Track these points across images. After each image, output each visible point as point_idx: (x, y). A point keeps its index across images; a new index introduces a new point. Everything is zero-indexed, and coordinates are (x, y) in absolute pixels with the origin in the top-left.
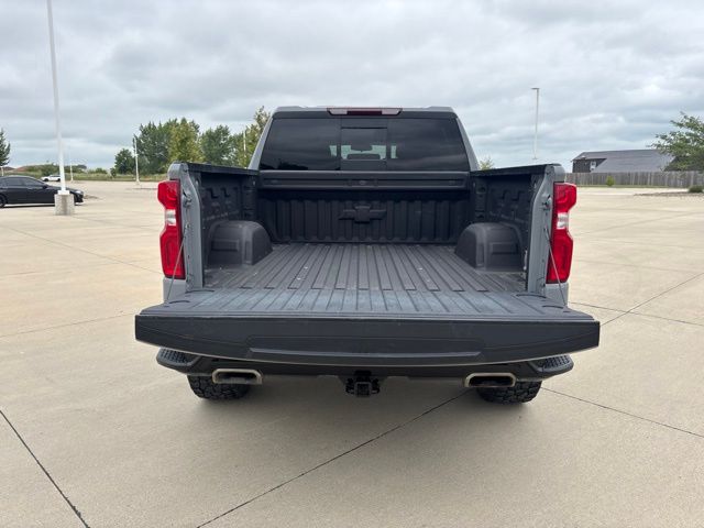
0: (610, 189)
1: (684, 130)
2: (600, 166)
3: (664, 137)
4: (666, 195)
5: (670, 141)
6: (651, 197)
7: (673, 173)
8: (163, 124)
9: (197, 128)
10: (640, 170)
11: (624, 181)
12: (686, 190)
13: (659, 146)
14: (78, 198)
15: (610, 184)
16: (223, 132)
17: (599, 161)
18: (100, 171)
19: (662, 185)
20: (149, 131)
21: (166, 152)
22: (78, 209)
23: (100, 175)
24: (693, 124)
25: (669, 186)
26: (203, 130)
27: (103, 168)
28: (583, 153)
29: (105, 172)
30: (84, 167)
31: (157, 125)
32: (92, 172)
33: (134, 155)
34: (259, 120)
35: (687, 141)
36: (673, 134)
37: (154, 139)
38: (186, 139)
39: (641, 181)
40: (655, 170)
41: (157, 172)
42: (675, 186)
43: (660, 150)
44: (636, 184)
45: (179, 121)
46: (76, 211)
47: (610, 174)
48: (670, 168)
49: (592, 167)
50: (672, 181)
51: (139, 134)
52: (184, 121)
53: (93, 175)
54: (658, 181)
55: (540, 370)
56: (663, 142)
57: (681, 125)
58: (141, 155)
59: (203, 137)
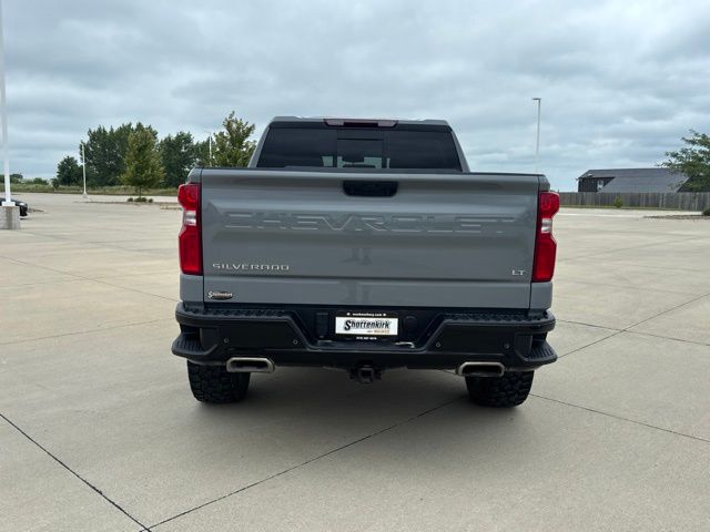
0: (618, 211)
1: (697, 148)
2: (608, 185)
3: (675, 155)
4: (677, 217)
5: (681, 158)
6: (661, 220)
7: (688, 194)
8: (115, 129)
9: (155, 134)
10: (652, 190)
11: (634, 202)
12: (700, 213)
13: (669, 165)
14: (23, 211)
15: (618, 206)
16: (184, 139)
17: (607, 180)
18: (38, 181)
19: (675, 208)
20: (98, 137)
21: (119, 161)
22: (23, 224)
23: (39, 186)
24: (704, 141)
25: (683, 209)
26: (161, 137)
27: (43, 179)
28: (590, 171)
29: (45, 183)
30: (20, 177)
31: (108, 130)
32: (29, 183)
33: (80, 163)
34: (229, 126)
35: (701, 159)
36: (684, 151)
37: (104, 146)
38: (145, 146)
39: (652, 202)
40: (666, 190)
41: (107, 184)
42: (689, 209)
43: (672, 169)
44: (646, 206)
45: (134, 126)
46: (22, 226)
47: (618, 194)
48: (683, 189)
49: (600, 186)
50: (687, 203)
51: (87, 139)
52: (139, 126)
53: (31, 186)
54: (671, 203)
55: (526, 360)
56: (673, 160)
57: (693, 142)
58: (88, 164)
59: (162, 144)
